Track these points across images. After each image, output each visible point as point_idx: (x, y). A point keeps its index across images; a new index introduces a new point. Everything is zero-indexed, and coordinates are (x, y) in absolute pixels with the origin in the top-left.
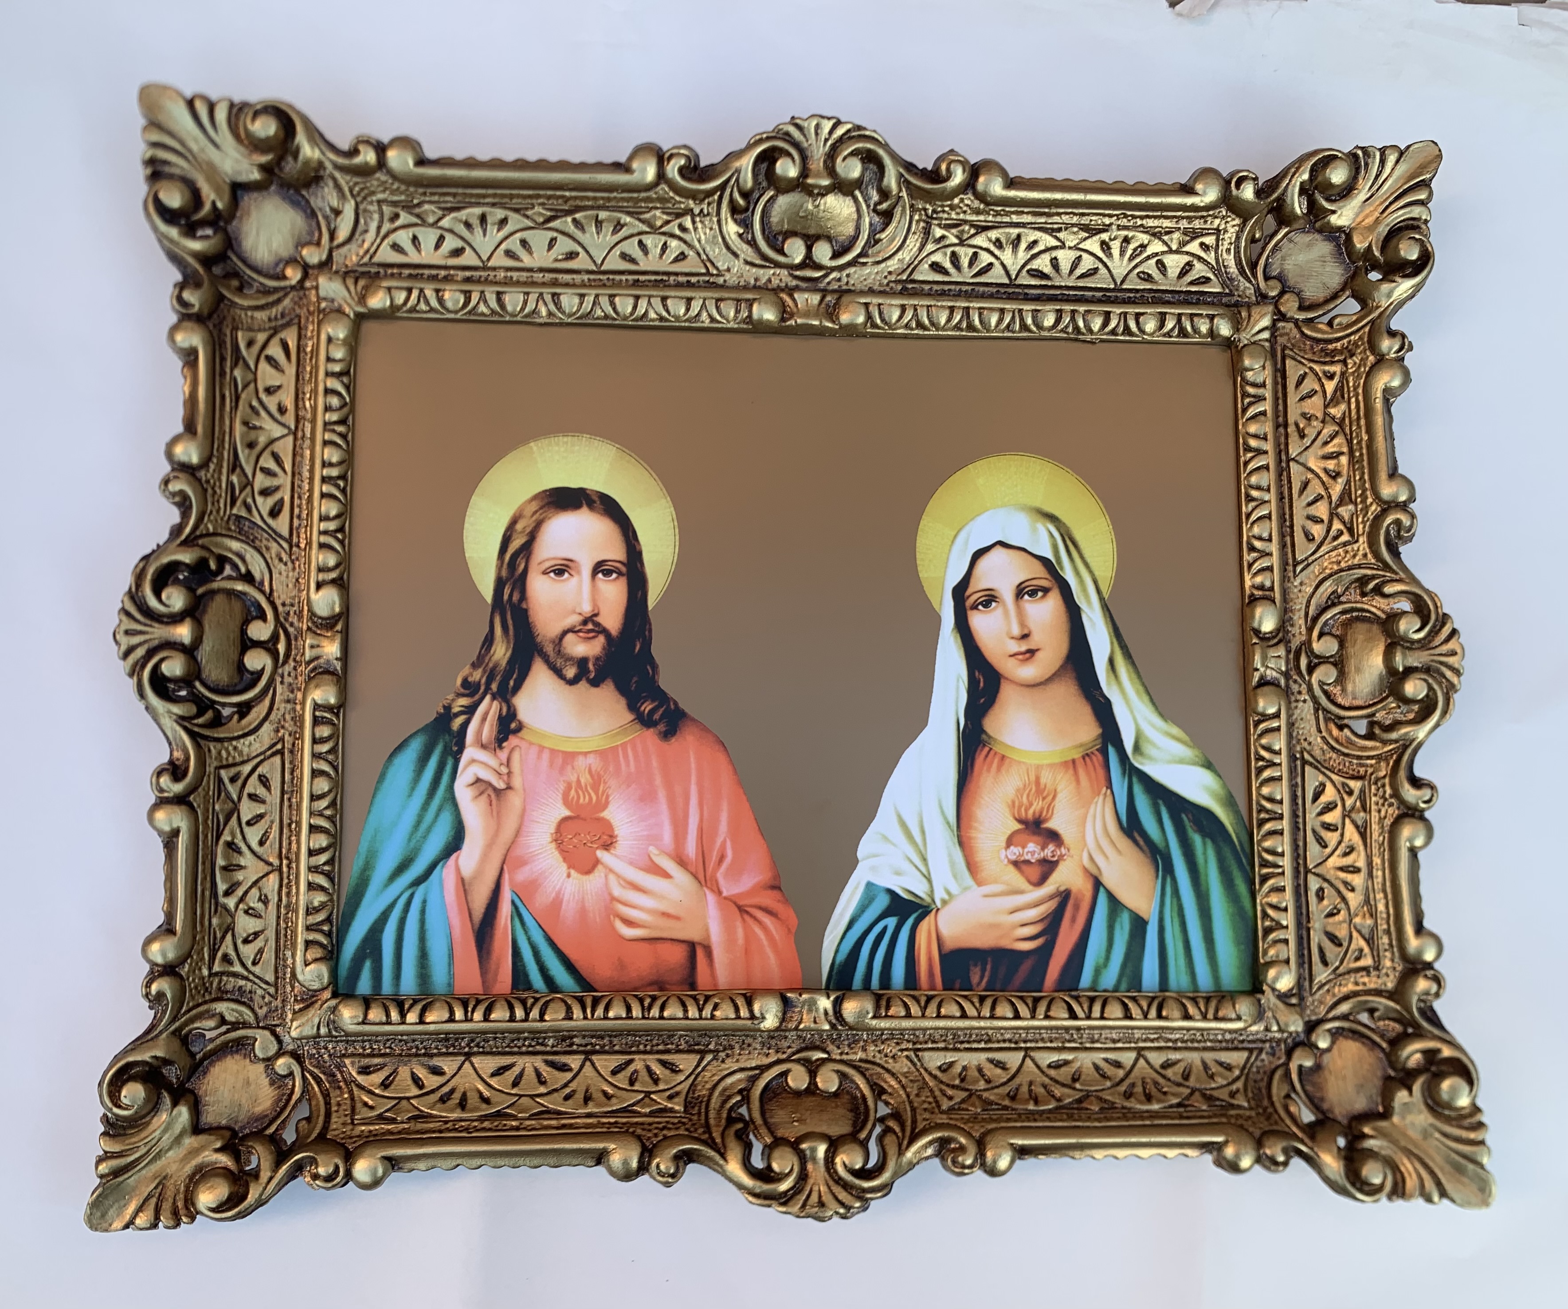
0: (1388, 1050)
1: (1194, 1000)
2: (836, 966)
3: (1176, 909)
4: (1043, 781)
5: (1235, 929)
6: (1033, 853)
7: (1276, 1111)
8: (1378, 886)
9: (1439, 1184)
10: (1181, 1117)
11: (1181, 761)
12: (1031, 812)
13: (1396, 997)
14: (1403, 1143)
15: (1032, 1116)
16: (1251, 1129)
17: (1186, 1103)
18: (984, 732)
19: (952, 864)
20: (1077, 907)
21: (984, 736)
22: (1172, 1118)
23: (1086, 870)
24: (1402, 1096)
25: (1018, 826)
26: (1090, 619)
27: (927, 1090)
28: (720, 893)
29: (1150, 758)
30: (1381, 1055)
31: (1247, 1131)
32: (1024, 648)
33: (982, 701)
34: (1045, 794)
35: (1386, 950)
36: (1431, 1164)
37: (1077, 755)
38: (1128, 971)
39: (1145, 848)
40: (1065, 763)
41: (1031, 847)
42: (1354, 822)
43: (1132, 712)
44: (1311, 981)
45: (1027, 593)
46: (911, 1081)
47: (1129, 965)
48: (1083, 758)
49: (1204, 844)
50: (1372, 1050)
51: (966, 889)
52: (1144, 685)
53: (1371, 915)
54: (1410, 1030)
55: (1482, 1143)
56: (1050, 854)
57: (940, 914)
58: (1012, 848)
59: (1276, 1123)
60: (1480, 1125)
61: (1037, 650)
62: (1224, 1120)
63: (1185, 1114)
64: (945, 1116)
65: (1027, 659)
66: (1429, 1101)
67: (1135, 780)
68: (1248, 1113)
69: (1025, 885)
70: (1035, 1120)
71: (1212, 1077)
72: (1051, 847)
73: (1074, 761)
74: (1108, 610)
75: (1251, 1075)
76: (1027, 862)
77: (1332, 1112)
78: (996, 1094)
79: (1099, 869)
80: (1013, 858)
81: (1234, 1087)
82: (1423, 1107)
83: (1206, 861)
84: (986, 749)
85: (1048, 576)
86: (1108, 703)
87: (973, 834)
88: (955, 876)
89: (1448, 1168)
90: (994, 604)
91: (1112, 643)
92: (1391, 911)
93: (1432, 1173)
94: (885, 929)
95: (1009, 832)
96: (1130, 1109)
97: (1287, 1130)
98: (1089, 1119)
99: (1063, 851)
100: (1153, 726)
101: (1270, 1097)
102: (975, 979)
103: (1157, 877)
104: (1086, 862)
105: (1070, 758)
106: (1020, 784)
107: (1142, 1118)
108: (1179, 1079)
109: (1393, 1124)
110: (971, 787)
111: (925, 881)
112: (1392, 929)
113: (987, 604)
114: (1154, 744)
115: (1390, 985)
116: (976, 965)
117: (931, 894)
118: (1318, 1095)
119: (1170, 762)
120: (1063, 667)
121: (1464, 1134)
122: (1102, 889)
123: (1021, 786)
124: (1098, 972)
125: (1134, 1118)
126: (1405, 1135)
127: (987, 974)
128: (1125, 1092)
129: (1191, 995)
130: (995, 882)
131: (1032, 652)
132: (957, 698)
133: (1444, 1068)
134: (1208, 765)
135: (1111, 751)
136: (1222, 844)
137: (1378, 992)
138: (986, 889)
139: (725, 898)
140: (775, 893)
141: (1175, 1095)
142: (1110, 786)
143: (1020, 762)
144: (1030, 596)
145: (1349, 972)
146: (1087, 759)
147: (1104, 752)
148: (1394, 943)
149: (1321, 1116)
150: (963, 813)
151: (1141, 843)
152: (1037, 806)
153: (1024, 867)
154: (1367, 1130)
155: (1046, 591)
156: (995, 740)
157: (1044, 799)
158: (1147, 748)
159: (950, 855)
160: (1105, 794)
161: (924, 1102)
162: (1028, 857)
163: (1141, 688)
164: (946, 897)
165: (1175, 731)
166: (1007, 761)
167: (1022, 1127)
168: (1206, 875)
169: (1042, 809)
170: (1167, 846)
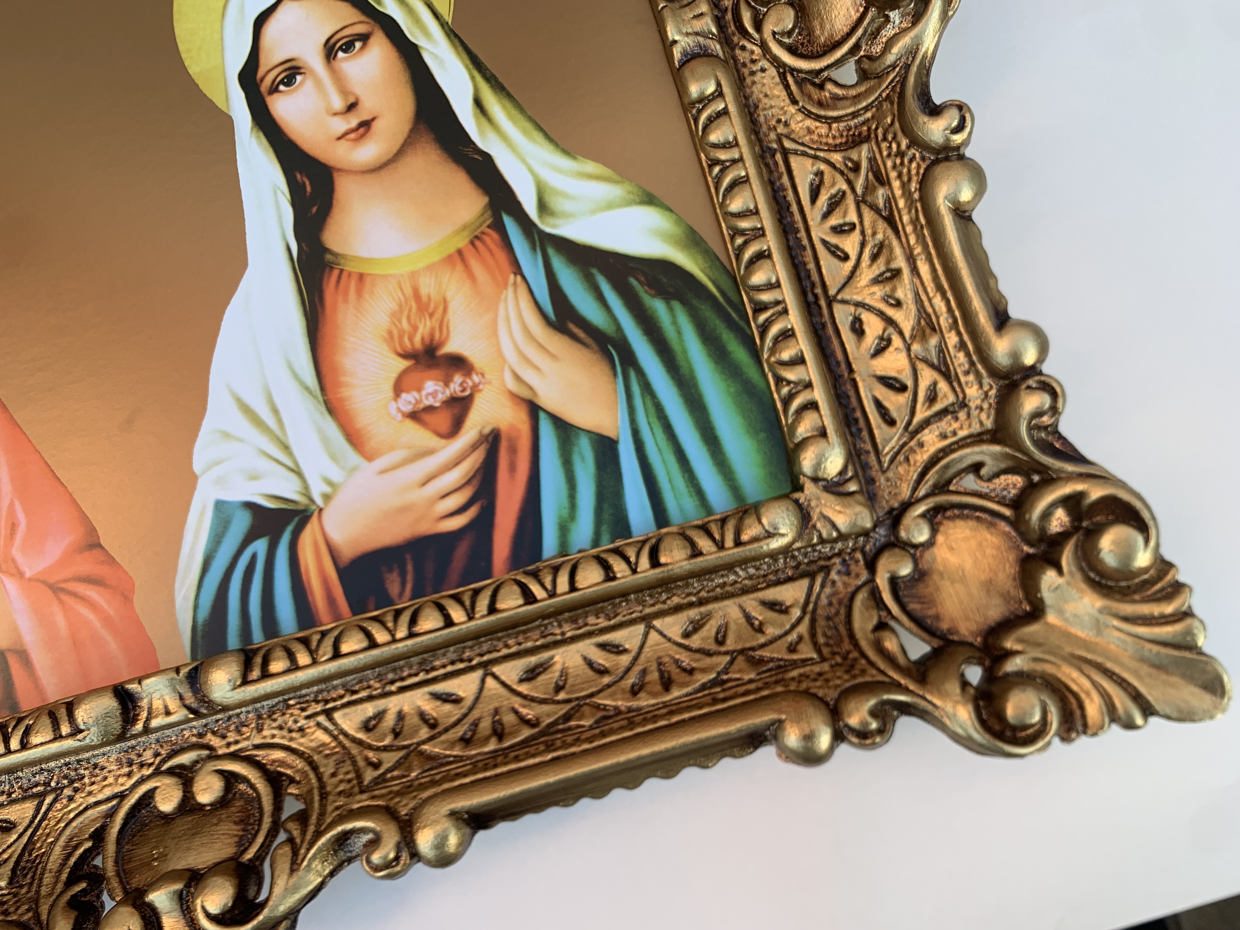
0: (1013, 518)
1: (705, 529)
2: (200, 628)
3: (652, 410)
4: (424, 292)
5: (744, 412)
6: (434, 394)
7: (864, 655)
8: (930, 287)
9: (1137, 697)
10: (715, 701)
11: (610, 206)
12: (417, 340)
13: (999, 435)
14: (1068, 649)
15: (493, 759)
16: (821, 693)
17: (725, 677)
18: (327, 250)
19: (326, 441)
20: (513, 450)
21: (328, 257)
22: (700, 708)
23: (514, 396)
24: (1049, 578)
25: (404, 364)
26: (435, 56)
27: (348, 762)
28: (20, 574)
29: (566, 215)
30: (1008, 529)
31: (815, 696)
32: (354, 122)
33: (314, 210)
34: (431, 309)
35: (967, 373)
36: (1117, 669)
37: (462, 242)
38: (606, 516)
39: (589, 341)
40: (449, 260)
41: (430, 386)
42: (874, 208)
43: (524, 161)
44: (877, 452)
45: (340, 48)
46: (327, 756)
47: (606, 506)
48: (472, 243)
49: (671, 309)
50: (992, 525)
51: (354, 470)
52: (531, 119)
53: (934, 329)
54: (1036, 478)
55: (1187, 614)
56: (458, 389)
57: (325, 515)
58: (404, 395)
59: (863, 672)
60: (1178, 588)
61: (373, 119)
62: (779, 689)
63: (721, 696)
64: (364, 796)
65: (362, 136)
66: (1092, 575)
67: (551, 251)
68: (817, 669)
69: (433, 441)
70: (495, 766)
71: (760, 630)
72: (458, 379)
73: (460, 252)
74: (456, 36)
75: (820, 611)
76: (430, 409)
77: (957, 632)
78: (443, 742)
79: (531, 388)
80: (408, 408)
81: (793, 637)
82: (1083, 586)
83: (679, 333)
84: (336, 273)
85: (363, 18)
86: (488, 158)
87: (345, 392)
88: (334, 457)
89: (1145, 669)
90: (299, 78)
91: (473, 78)
92: (957, 313)
93: (1122, 683)
94: (254, 558)
95: (394, 376)
96: (639, 709)
97: (881, 678)
98: (578, 741)
99: (476, 378)
100: (559, 171)
101: (852, 636)
102: (394, 588)
103: (615, 375)
104: (511, 384)
105: (452, 249)
106: (394, 306)
107: (655, 718)
108: (712, 646)
109: (1048, 624)
110: (326, 330)
111: (293, 477)
112: (966, 337)
113: (289, 81)
114: (565, 195)
115: (989, 424)
116: (391, 571)
117: (306, 491)
118: (931, 612)
119: (593, 212)
120: (412, 131)
121: (1156, 609)
122: (542, 415)
123: (396, 308)
124: (564, 530)
125: (645, 721)
126: (1068, 636)
127: (410, 577)
128: (633, 686)
129: (699, 522)
130: (391, 448)
131: (366, 125)
132: (280, 217)
133: (1099, 519)
134: (649, 199)
135: (509, 223)
136: (695, 302)
137: (977, 439)
138: (381, 463)
139: (30, 580)
140: (96, 552)
141: (704, 670)
142: (518, 270)
143: (385, 277)
144: (345, 51)
145: (926, 423)
146: (478, 243)
147: (499, 227)
148: (975, 358)
149: (936, 643)
150: (325, 370)
151: (581, 334)
152: (424, 328)
153: (426, 417)
154: (1009, 644)
155: (364, 38)
156: (344, 256)
157: (431, 315)
158: (556, 203)
159: (320, 431)
160: (515, 284)
161: (341, 781)
162: (429, 402)
163: (528, 125)
164: (327, 489)
165: (591, 167)
166: (368, 281)
167: (473, 783)
168: (685, 352)
169: (432, 330)
170: (619, 328)
